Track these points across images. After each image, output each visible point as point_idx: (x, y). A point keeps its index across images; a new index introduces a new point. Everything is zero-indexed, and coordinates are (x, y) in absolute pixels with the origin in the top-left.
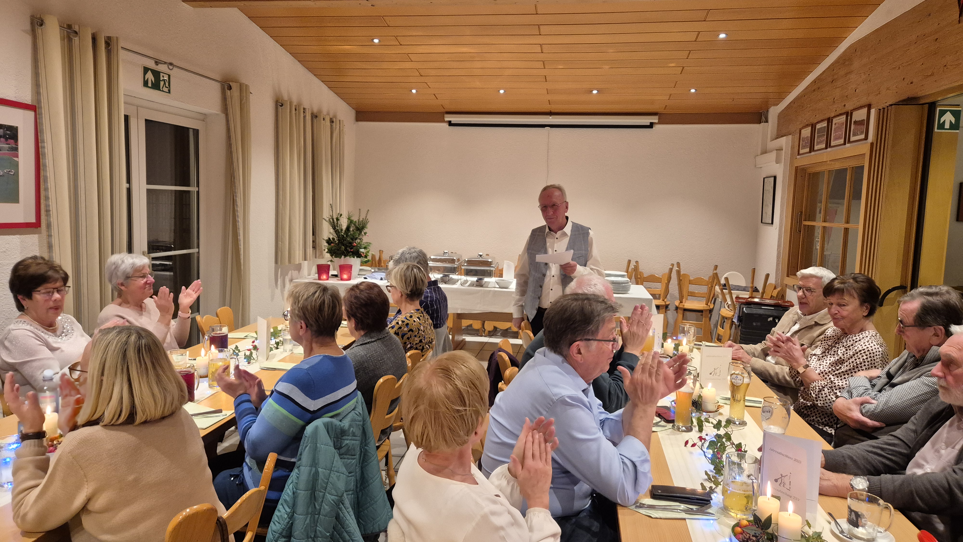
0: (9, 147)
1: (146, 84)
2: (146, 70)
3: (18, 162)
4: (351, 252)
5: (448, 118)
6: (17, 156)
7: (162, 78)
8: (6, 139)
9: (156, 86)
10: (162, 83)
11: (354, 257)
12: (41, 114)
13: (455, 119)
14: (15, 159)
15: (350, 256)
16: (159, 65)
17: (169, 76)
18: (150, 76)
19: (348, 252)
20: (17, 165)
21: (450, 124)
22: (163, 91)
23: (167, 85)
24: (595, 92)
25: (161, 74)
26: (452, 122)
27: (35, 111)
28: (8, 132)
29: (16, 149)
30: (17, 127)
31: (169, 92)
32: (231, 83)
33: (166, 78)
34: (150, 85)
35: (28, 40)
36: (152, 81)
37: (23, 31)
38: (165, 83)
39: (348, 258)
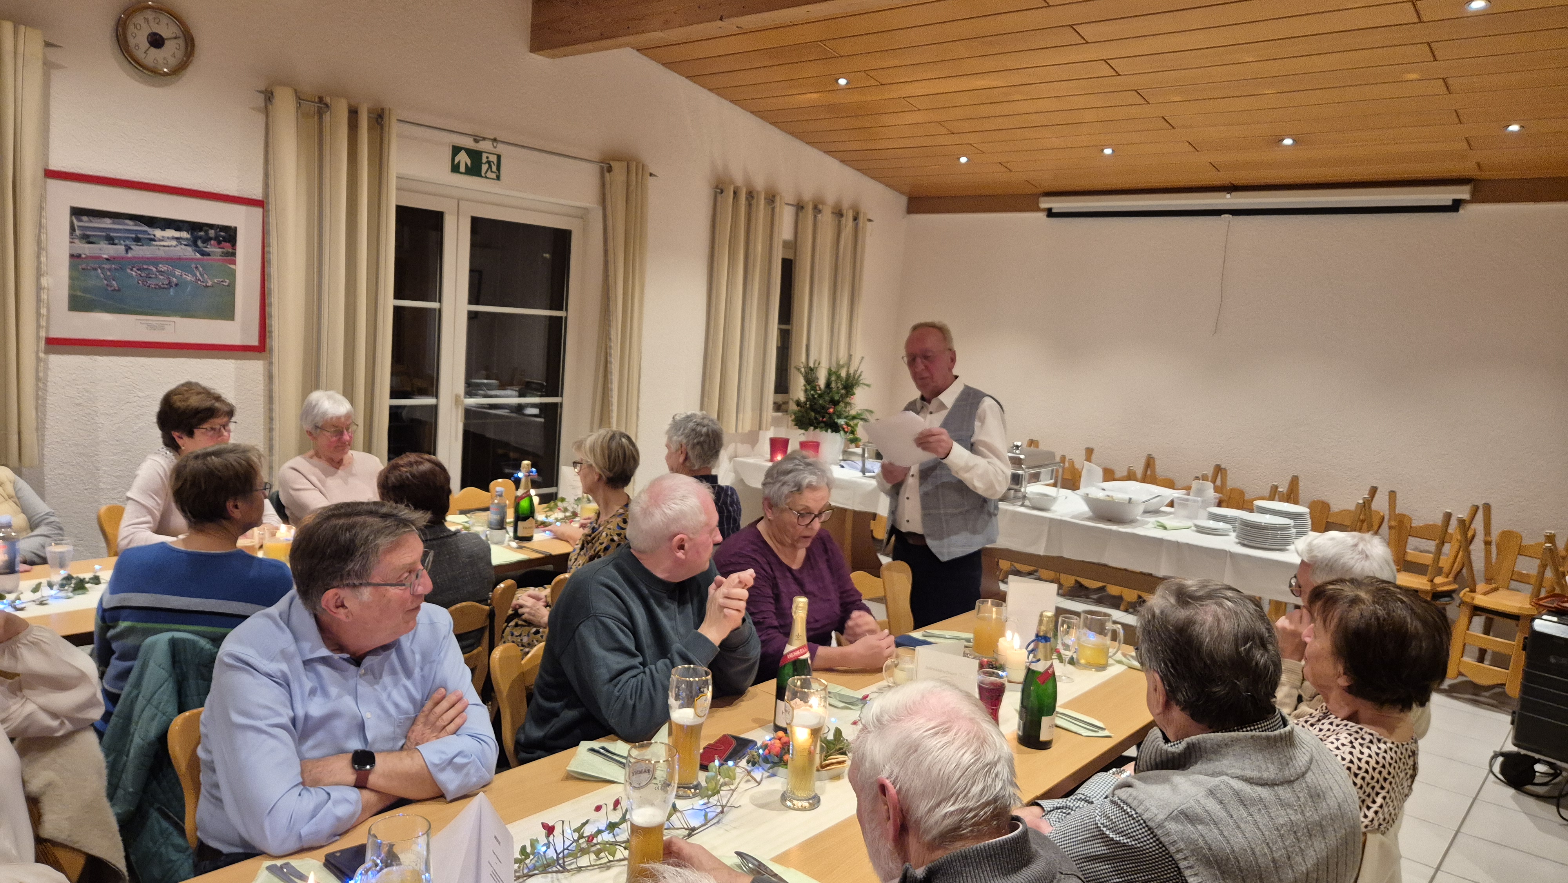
0: (223, 253)
1: (455, 168)
2: (456, 150)
3: (235, 270)
4: (824, 422)
5: (1045, 203)
6: (234, 263)
7: (484, 160)
8: (219, 243)
9: (474, 170)
10: (485, 167)
11: (827, 431)
12: (268, 211)
13: (1059, 204)
14: (232, 266)
15: (821, 428)
16: (481, 142)
17: (499, 157)
18: (463, 159)
19: (819, 423)
20: (232, 274)
21: (1050, 213)
22: (486, 177)
23: (494, 168)
24: (1288, 142)
25: (484, 155)
26: (1054, 211)
27: (263, 207)
28: (222, 234)
29: (234, 254)
30: (236, 228)
31: (498, 178)
32: (612, 163)
33: (493, 158)
34: (462, 169)
35: (260, 118)
36: (466, 164)
37: (253, 109)
38: (490, 167)
39: (818, 430)
